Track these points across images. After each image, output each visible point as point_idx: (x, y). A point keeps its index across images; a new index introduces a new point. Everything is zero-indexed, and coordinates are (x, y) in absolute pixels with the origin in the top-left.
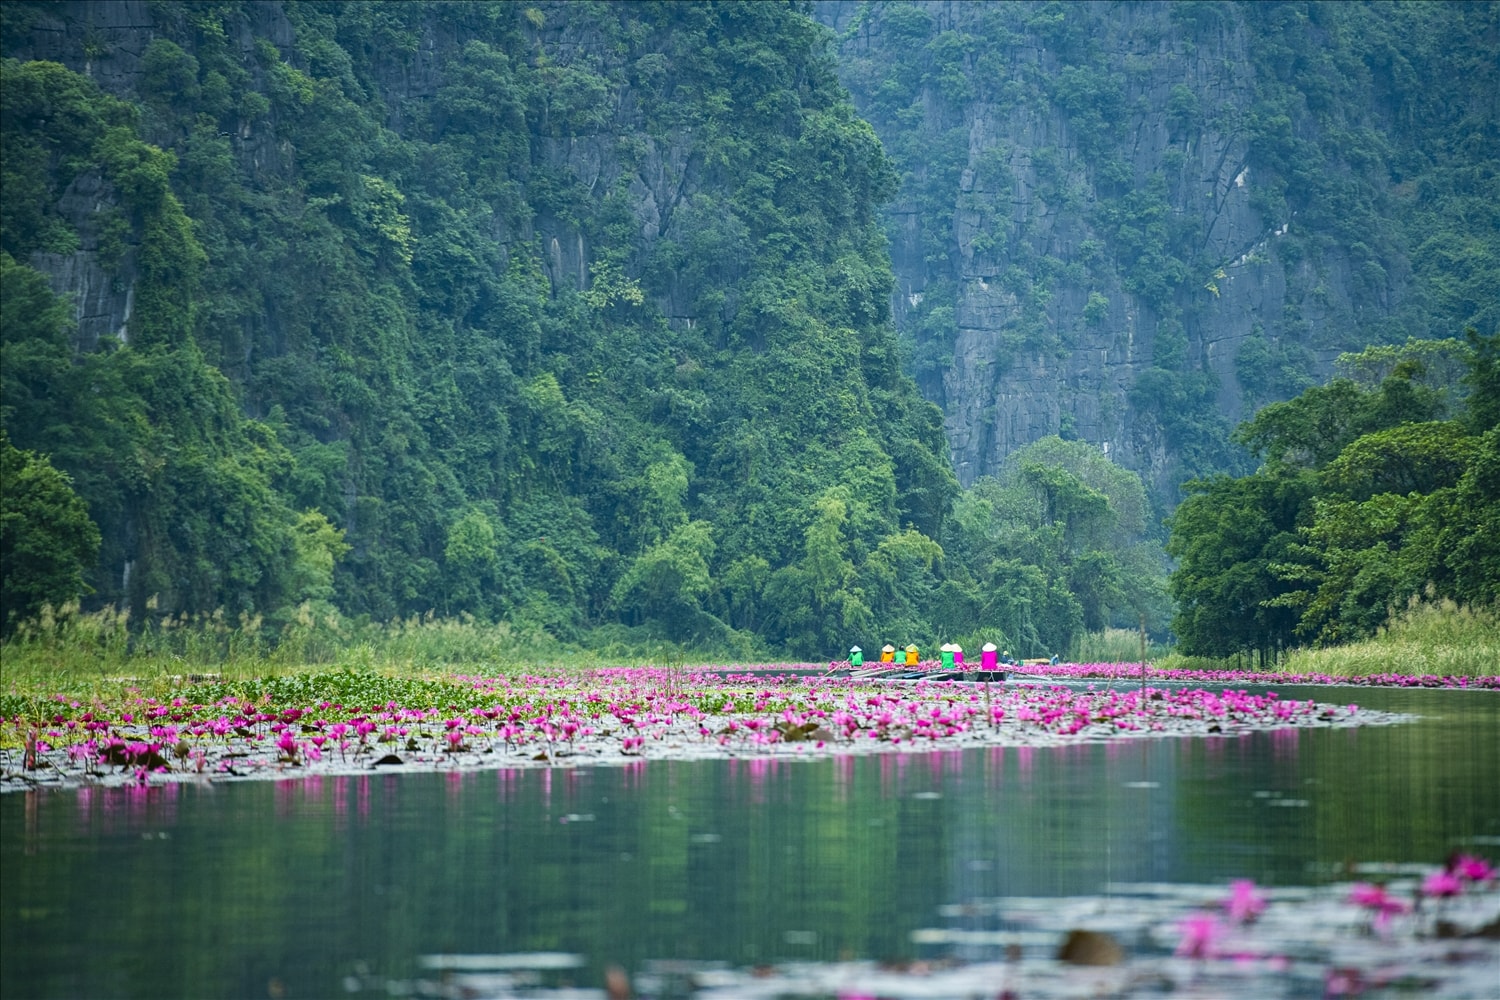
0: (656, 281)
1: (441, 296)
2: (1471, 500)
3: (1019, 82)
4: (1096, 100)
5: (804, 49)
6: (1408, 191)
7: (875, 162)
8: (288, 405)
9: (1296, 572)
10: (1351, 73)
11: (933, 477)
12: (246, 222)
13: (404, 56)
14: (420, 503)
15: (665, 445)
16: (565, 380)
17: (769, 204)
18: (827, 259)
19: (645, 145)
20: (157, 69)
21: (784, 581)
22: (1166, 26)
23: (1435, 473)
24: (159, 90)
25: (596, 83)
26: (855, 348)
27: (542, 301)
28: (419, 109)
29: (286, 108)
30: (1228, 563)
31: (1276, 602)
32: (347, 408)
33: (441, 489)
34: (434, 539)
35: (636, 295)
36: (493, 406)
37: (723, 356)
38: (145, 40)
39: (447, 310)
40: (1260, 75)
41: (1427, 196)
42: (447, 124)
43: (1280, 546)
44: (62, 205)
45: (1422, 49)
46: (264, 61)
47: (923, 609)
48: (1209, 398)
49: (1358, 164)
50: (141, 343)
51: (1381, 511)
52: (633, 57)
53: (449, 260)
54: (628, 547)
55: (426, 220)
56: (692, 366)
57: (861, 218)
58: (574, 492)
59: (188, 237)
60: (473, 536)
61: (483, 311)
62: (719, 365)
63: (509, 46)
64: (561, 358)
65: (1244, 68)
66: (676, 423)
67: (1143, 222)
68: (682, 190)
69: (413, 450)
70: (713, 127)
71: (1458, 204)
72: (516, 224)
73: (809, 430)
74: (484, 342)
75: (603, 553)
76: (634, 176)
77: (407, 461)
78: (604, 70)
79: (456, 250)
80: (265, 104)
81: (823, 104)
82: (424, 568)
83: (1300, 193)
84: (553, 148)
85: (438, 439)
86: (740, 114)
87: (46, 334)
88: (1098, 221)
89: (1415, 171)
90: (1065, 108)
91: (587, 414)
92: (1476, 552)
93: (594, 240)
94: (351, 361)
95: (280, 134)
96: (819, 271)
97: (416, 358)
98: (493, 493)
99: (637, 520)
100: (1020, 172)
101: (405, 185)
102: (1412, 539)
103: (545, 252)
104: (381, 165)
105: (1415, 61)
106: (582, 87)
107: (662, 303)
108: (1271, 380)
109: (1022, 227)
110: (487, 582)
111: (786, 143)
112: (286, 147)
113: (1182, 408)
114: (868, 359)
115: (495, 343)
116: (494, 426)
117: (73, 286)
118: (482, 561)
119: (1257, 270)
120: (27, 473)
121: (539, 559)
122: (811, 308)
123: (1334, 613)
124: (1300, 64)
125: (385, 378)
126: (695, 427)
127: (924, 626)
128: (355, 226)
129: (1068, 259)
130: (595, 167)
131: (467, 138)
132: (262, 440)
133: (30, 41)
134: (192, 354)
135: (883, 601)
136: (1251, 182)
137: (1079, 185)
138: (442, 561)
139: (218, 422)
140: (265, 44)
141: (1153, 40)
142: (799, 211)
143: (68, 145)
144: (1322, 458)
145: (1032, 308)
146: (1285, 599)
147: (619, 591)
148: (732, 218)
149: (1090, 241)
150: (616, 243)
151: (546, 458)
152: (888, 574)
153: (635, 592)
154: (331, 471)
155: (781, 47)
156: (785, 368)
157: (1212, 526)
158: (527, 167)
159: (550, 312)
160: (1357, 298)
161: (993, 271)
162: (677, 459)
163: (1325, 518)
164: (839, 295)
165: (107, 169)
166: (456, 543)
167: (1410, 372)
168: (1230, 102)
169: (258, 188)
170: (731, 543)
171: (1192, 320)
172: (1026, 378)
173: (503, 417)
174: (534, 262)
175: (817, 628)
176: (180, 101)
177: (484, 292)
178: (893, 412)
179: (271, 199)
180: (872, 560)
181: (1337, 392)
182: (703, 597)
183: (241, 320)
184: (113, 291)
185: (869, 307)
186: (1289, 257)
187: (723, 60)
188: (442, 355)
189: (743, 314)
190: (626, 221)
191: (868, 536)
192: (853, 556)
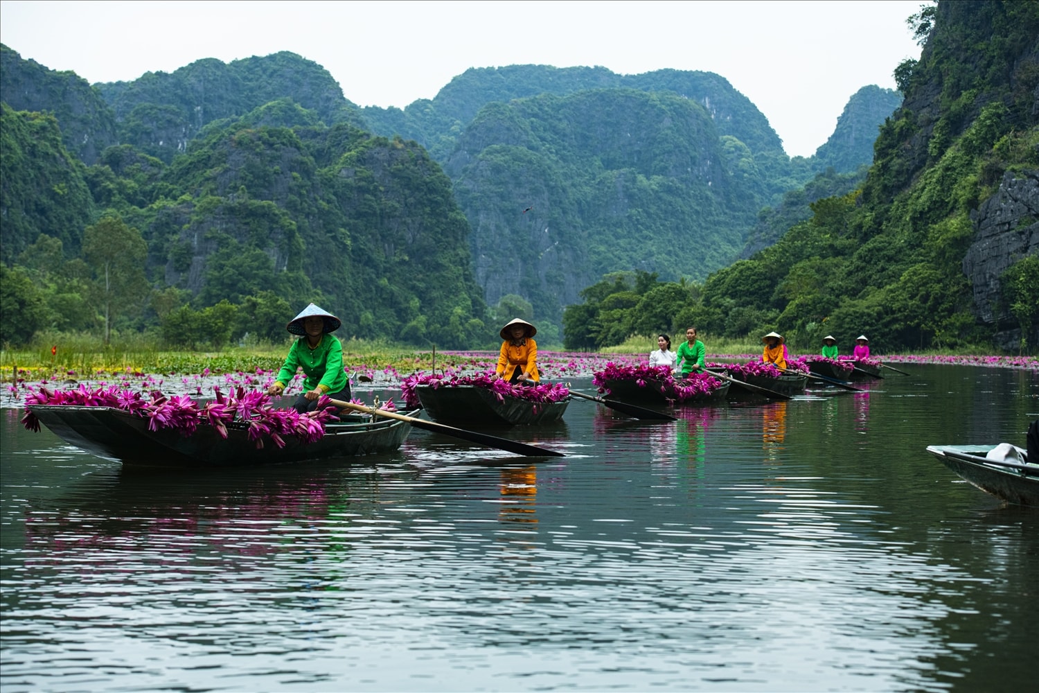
0: (411, 255)
1: (358, 258)
2: (640, 311)
3: (492, 206)
4: (511, 210)
5: (448, 197)
6: (585, 234)
7: (466, 225)
8: (321, 286)
9: (595, 328)
10: (573, 205)
11: (481, 304)
12: (311, 240)
13: (349, 198)
14: (354, 310)
15: (414, 296)
16: (389, 279)
17: (440, 236)
18: (454, 249)
19: (409, 221)
20: (291, 202)
21: (444, 330)
22: (528, 192)
23: (628, 304)
24: (290, 207)
25: (397, 205)
26: (461, 272)
27: (383, 259)
28: (353, 212)
29: (321, 211)
30: (578, 326)
31: (590, 336)
32: (336, 286)
33: (358, 307)
34: (357, 320)
35: (407, 258)
36: (371, 286)
37: (428, 274)
38: (287, 196)
39: (360, 262)
40: (551, 205)
41: (590, 235)
42: (360, 215)
43: (591, 321)
44: (271, 236)
45: (588, 199)
46: (316, 200)
47: (479, 338)
48: (539, 285)
49: (575, 227)
50: (290, 270)
51: (617, 313)
52: (406, 199)
53: (361, 249)
54: (405, 321)
55: (354, 239)
56: (421, 276)
57: (463, 240)
58: (391, 308)
59: (301, 244)
60: (367, 319)
61: (369, 262)
62: (427, 276)
63: (375, 196)
64: (388, 274)
65: (547, 203)
66: (417, 290)
67: (523, 240)
68: (418, 232)
69: (351, 297)
70: (426, 217)
71: (597, 237)
72: (377, 240)
73: (450, 292)
74: (368, 270)
75: (399, 323)
76: (405, 228)
77: (350, 300)
78: (399, 202)
79: (362, 247)
80: (316, 211)
81: (453, 211)
82: (355, 327)
83: (561, 234)
84: (386, 221)
85: (358, 294)
86: (433, 213)
87: (268, 268)
88: (512, 240)
89: (587, 229)
90: (503, 212)
91: (394, 288)
92: (642, 323)
93: (396, 245)
94: (336, 274)
95: (320, 218)
96: (452, 252)
97: (352, 274)
98: (371, 308)
99: (407, 315)
100: (492, 228)
101: (350, 230)
102: (625, 321)
103: (384, 247)
104: (344, 226)
105: (587, 202)
106: (393, 206)
107: (413, 260)
108: (554, 280)
109: (493, 242)
110: (370, 330)
111: (444, 220)
112: (321, 221)
113: (532, 287)
114: (464, 275)
115: (372, 270)
116: (371, 291)
117: (274, 256)
118: (369, 325)
119: (550, 253)
120: (279, 303)
121: (383, 324)
122: (450, 261)
123: (605, 338)
124: (561, 202)
125: (345, 279)
126: (422, 292)
127: (479, 342)
128: (338, 240)
129: (504, 249)
130: (396, 226)
131: (365, 219)
132: (318, 294)
133: (260, 196)
134: (302, 273)
135: (469, 335)
136: (549, 231)
137: (507, 231)
138: (359, 325)
139: (308, 290)
140: (316, 195)
141: (525, 196)
142: (447, 237)
143: (273, 221)
144: (600, 300)
145: (495, 261)
146: (592, 335)
147: (403, 333)
148: (430, 239)
149: (510, 245)
150: (401, 245)
151: (384, 299)
152: (470, 329)
153: (406, 333)
154: (332, 302)
155: (443, 196)
156: (444, 276)
157: (574, 317)
158: (379, 226)
159: (385, 262)
160: (575, 260)
161: (486, 252)
162: (417, 300)
163: (602, 315)
164: (457, 258)
165: (282, 227)
166: (363, 321)
167: (621, 279)
168: (544, 211)
169: (314, 231)
170: (431, 321)
171: (535, 266)
172: (494, 279)
173: (374, 289)
174: (381, 250)
175: (452, 342)
176: (296, 210)
177: (369, 257)
178: (471, 288)
179: (317, 234)
180: (467, 325)
181: (604, 284)
182: (424, 334)
183: (310, 264)
184: (283, 257)
185: (465, 262)
186: (558, 249)
187: (429, 200)
188: (358, 273)
189: (434, 263)
190: (404, 239)
191: (465, 319)
192: (461, 324)
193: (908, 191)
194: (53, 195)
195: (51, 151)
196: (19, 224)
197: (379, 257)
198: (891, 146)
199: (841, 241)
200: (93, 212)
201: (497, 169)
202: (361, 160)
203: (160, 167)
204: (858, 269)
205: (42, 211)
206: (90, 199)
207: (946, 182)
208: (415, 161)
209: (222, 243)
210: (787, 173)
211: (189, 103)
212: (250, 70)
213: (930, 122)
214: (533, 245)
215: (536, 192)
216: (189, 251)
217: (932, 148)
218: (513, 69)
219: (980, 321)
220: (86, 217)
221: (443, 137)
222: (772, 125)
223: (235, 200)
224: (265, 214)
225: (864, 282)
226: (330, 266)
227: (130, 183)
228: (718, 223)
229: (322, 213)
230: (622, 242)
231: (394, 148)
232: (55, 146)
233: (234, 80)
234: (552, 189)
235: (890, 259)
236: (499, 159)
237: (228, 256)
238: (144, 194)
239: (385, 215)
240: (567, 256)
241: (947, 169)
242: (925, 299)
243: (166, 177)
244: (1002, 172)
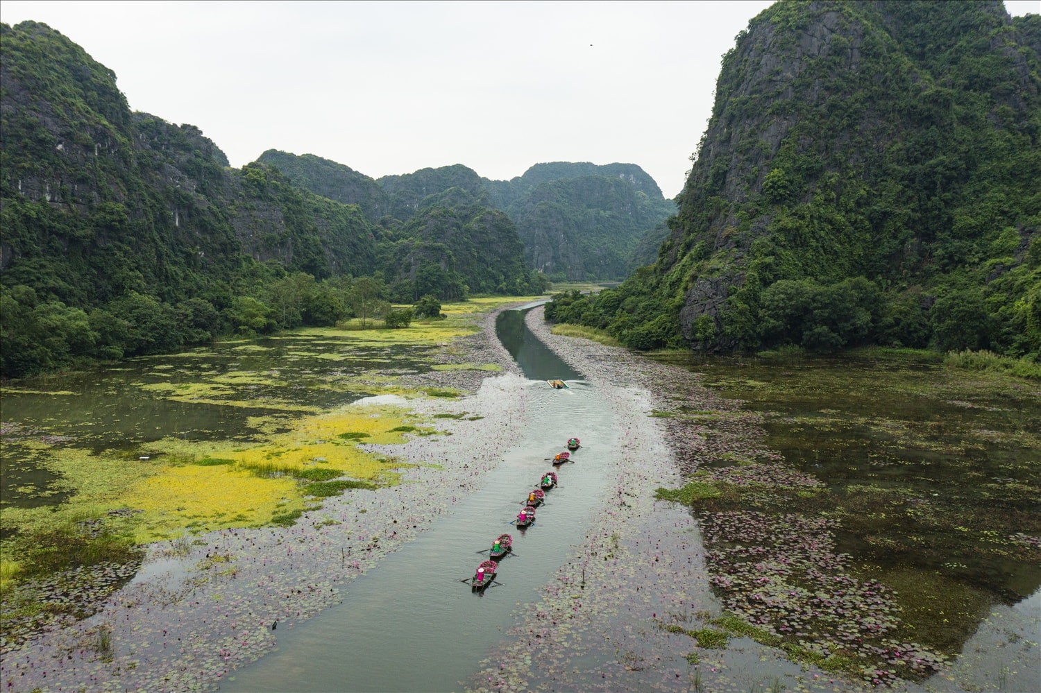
193: (669, 272)
194: (359, 239)
195: (358, 221)
196: (345, 252)
197: (488, 259)
198: (664, 252)
199: (645, 290)
200: (375, 245)
201: (543, 211)
202: (482, 220)
203: (402, 225)
204: (642, 312)
205: (354, 245)
206: (374, 239)
207: (683, 271)
208: (502, 220)
209: (423, 261)
210: (663, 206)
211: (421, 187)
212: (444, 172)
213: (679, 244)
214: (557, 242)
215: (558, 220)
216: (410, 264)
217: (679, 256)
218: (554, 163)
219: (685, 339)
220: (372, 247)
221: (525, 193)
222: (658, 185)
223: (428, 243)
224: (439, 249)
225: (643, 318)
226: (468, 264)
227: (390, 232)
228: (632, 230)
229: (465, 243)
230: (593, 238)
231: (495, 215)
232: (360, 219)
233: (438, 176)
234: (564, 219)
235: (654, 309)
236: (543, 207)
237: (425, 267)
238: (396, 236)
239: (490, 242)
240: (571, 246)
241: (683, 266)
242: (664, 329)
243: (403, 230)
244: (697, 277)
